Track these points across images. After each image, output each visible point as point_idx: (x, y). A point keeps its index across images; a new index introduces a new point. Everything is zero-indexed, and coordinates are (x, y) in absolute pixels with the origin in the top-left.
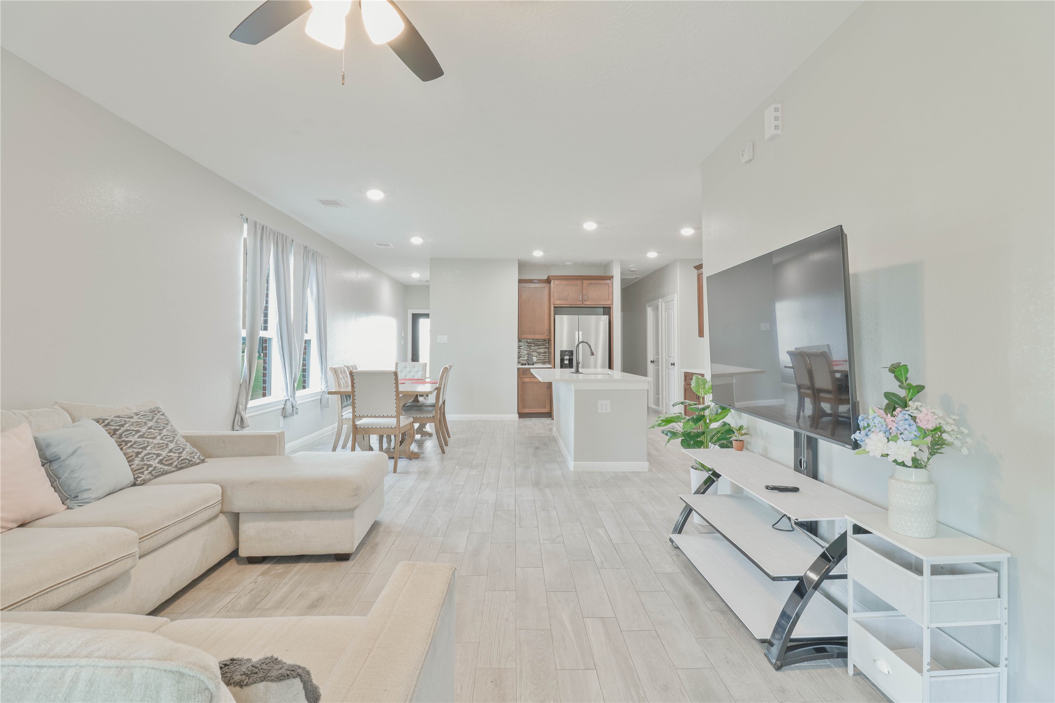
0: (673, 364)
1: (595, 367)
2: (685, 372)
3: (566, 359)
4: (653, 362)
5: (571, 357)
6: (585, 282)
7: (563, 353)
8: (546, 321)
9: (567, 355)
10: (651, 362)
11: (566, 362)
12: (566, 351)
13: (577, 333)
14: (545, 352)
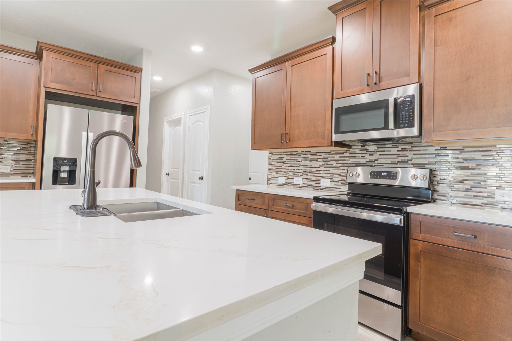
0: (201, 178)
1: (116, 185)
2: (237, 190)
3: (64, 171)
4: (169, 174)
5: (73, 168)
6: (102, 67)
7: (57, 161)
8: (31, 114)
9: (66, 165)
10: (167, 174)
11: (64, 175)
12: (65, 159)
13: (84, 134)
14: (27, 160)
